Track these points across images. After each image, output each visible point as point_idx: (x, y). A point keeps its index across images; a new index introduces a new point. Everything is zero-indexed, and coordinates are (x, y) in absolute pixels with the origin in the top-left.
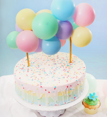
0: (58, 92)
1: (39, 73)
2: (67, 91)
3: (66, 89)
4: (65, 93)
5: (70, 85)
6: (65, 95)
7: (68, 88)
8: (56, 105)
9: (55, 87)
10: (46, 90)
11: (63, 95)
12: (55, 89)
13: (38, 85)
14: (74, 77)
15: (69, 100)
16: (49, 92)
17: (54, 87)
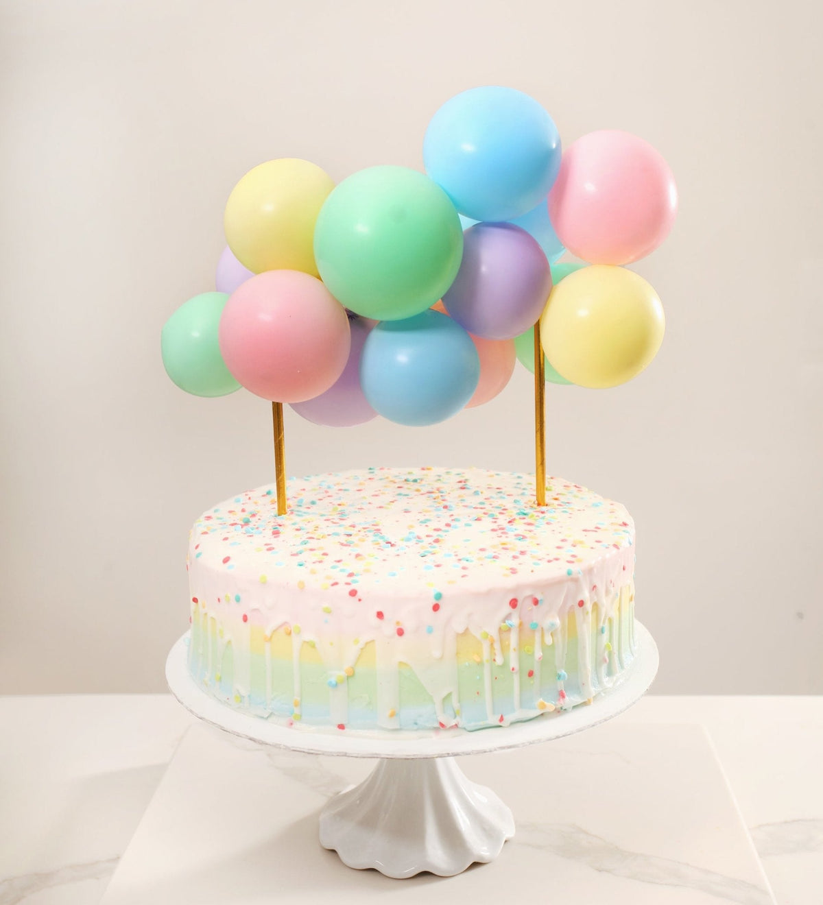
0: (458, 635)
1: (344, 539)
2: (509, 630)
3: (508, 617)
4: (497, 646)
5: (528, 593)
6: (499, 661)
7: (515, 613)
8: (442, 725)
9: (439, 596)
10: (380, 615)
11: (486, 656)
12: (436, 608)
13: (336, 584)
14: (557, 559)
15: (522, 705)
16: (400, 632)
17: (433, 594)
